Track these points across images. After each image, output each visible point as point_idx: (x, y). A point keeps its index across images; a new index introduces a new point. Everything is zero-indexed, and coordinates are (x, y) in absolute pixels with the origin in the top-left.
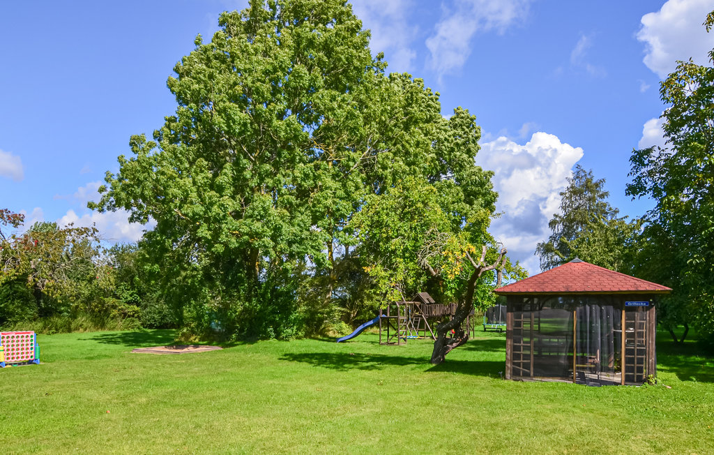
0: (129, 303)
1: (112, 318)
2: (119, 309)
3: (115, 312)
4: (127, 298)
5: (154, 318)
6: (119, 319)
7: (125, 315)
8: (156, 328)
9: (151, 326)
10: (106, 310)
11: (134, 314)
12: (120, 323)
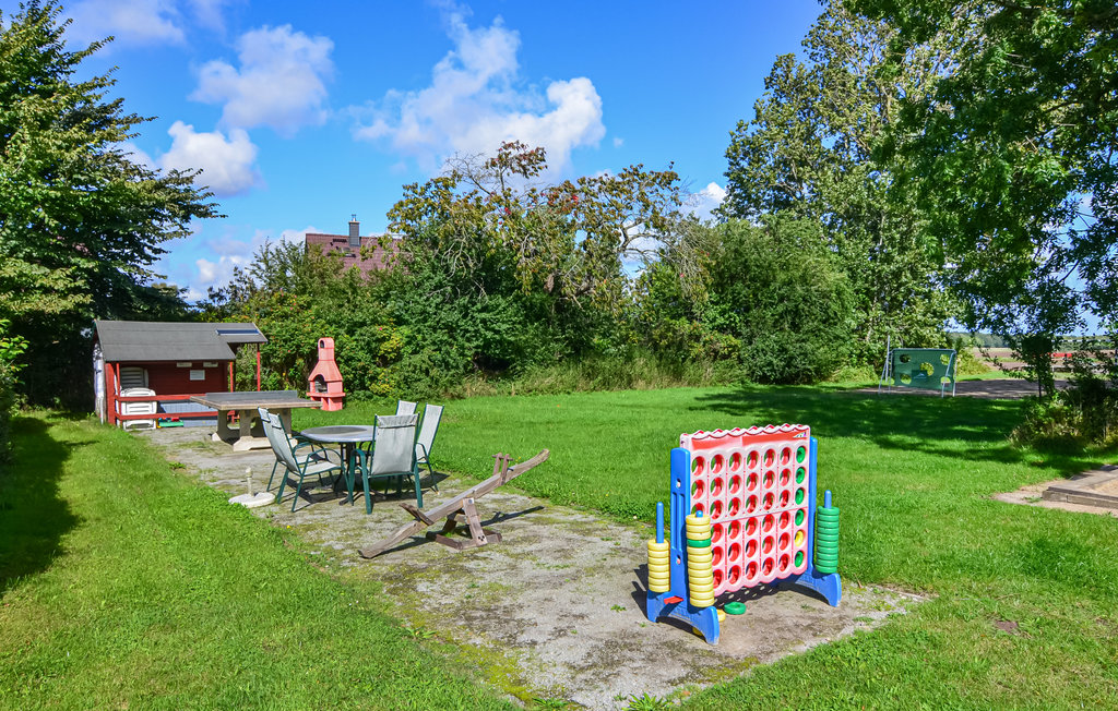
0: (721, 329)
1: (693, 361)
2: (705, 342)
3: (698, 349)
4: (714, 320)
5: (770, 364)
6: (706, 363)
7: (715, 355)
8: (777, 381)
9: (764, 379)
10: (680, 346)
11: (730, 352)
12: (709, 370)
